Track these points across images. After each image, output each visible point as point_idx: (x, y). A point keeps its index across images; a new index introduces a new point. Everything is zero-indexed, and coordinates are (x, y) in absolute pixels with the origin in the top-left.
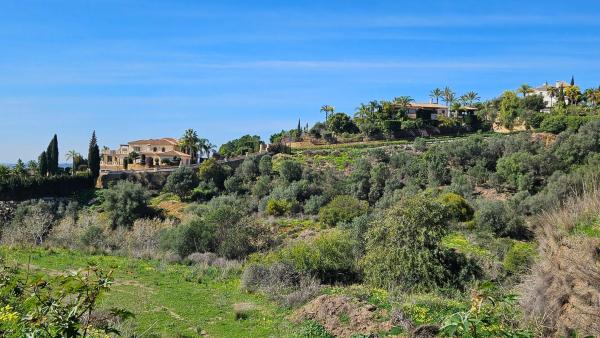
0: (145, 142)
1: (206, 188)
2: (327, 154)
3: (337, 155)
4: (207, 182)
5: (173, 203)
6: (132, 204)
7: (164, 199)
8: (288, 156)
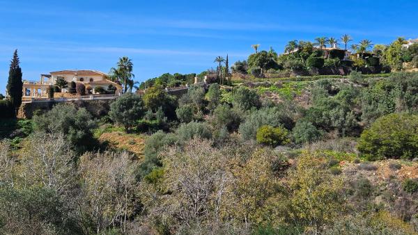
0: (71, 73)
1: (154, 118)
2: (269, 86)
3: (279, 86)
4: (154, 112)
5: (119, 134)
6: (75, 134)
7: (106, 130)
8: (228, 87)
